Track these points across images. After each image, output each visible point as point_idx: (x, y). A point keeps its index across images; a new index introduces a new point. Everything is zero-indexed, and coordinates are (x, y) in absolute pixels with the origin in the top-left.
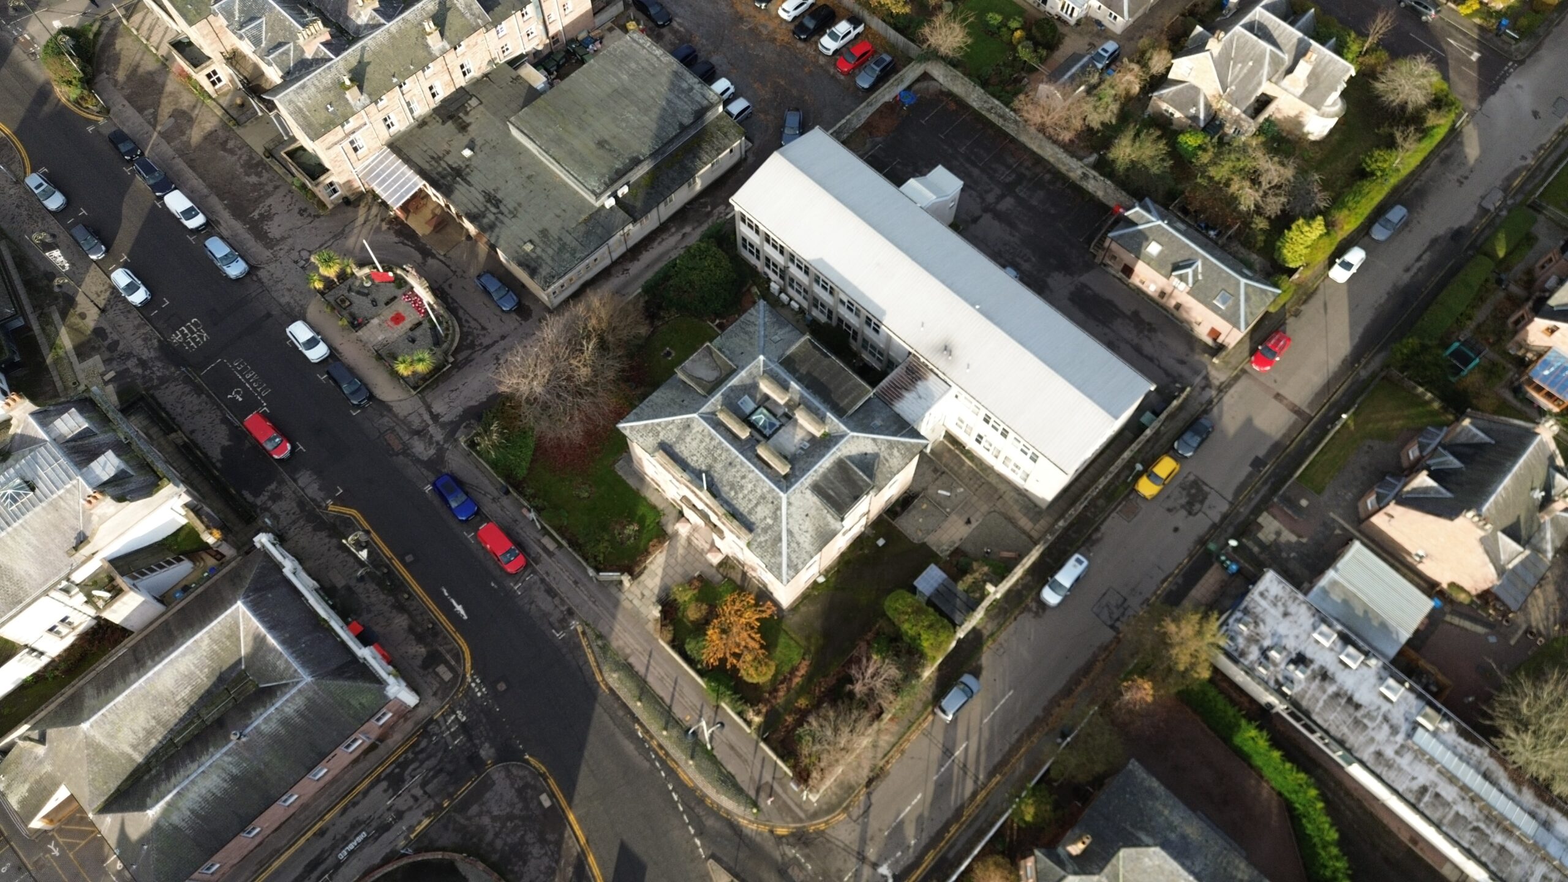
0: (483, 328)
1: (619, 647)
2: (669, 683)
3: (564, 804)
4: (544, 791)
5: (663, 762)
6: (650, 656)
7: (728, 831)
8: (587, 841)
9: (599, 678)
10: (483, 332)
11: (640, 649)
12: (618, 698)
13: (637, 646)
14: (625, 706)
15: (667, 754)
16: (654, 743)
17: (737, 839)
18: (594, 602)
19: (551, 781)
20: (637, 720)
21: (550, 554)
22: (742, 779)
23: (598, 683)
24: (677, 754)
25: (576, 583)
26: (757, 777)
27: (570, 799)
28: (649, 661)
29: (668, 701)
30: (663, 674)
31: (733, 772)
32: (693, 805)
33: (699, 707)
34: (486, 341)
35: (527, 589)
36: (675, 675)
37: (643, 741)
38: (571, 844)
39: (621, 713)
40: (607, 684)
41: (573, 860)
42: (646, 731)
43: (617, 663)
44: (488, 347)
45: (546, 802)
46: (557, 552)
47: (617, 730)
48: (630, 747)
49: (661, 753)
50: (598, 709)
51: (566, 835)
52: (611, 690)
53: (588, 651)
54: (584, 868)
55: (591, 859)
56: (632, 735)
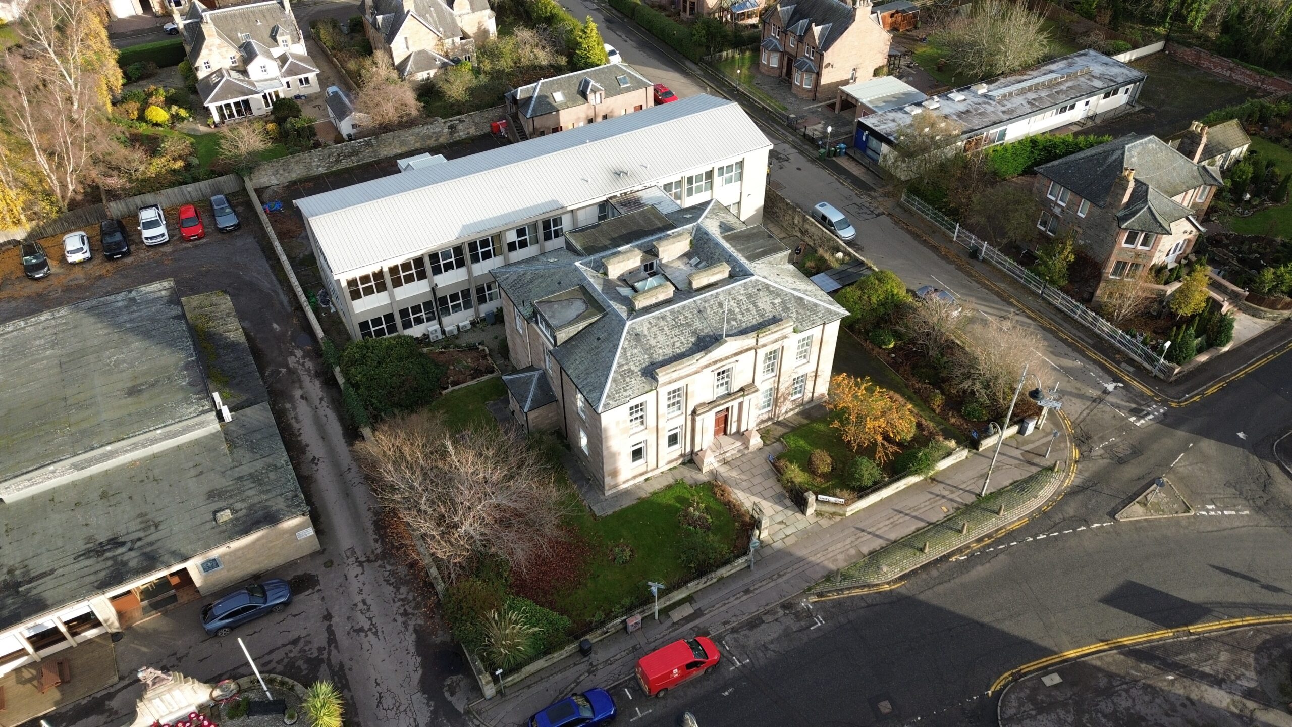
0: (295, 642)
1: (845, 561)
2: (899, 518)
3: (1055, 659)
4: (1039, 678)
5: (999, 541)
6: (863, 531)
7: (1080, 497)
8: (1102, 641)
9: (887, 588)
10: (301, 643)
11: (853, 538)
12: (914, 572)
13: (848, 541)
14: (924, 568)
15: (989, 536)
16: (975, 546)
17: (1088, 492)
18: (780, 576)
19: (1025, 668)
20: (945, 558)
21: (698, 614)
22: (1019, 474)
23: (891, 591)
24: (990, 525)
25: (747, 591)
26: (1017, 462)
27: (1047, 652)
28: (869, 533)
29: (922, 524)
30: (887, 522)
31: (1011, 481)
32: (1052, 523)
33: (932, 496)
34: (321, 639)
35: (744, 650)
36: (891, 511)
37: (971, 556)
38: (1111, 660)
39: (934, 573)
40: (895, 581)
41: (1131, 662)
42: (960, 551)
43: (867, 566)
44: (332, 640)
45: (1056, 679)
46: (697, 606)
47: (957, 580)
48: (980, 571)
49: (987, 541)
50: (927, 596)
51: (1098, 663)
52: (902, 578)
53: (846, 594)
54: (1139, 650)
55: (1127, 640)
56: (963, 567)
